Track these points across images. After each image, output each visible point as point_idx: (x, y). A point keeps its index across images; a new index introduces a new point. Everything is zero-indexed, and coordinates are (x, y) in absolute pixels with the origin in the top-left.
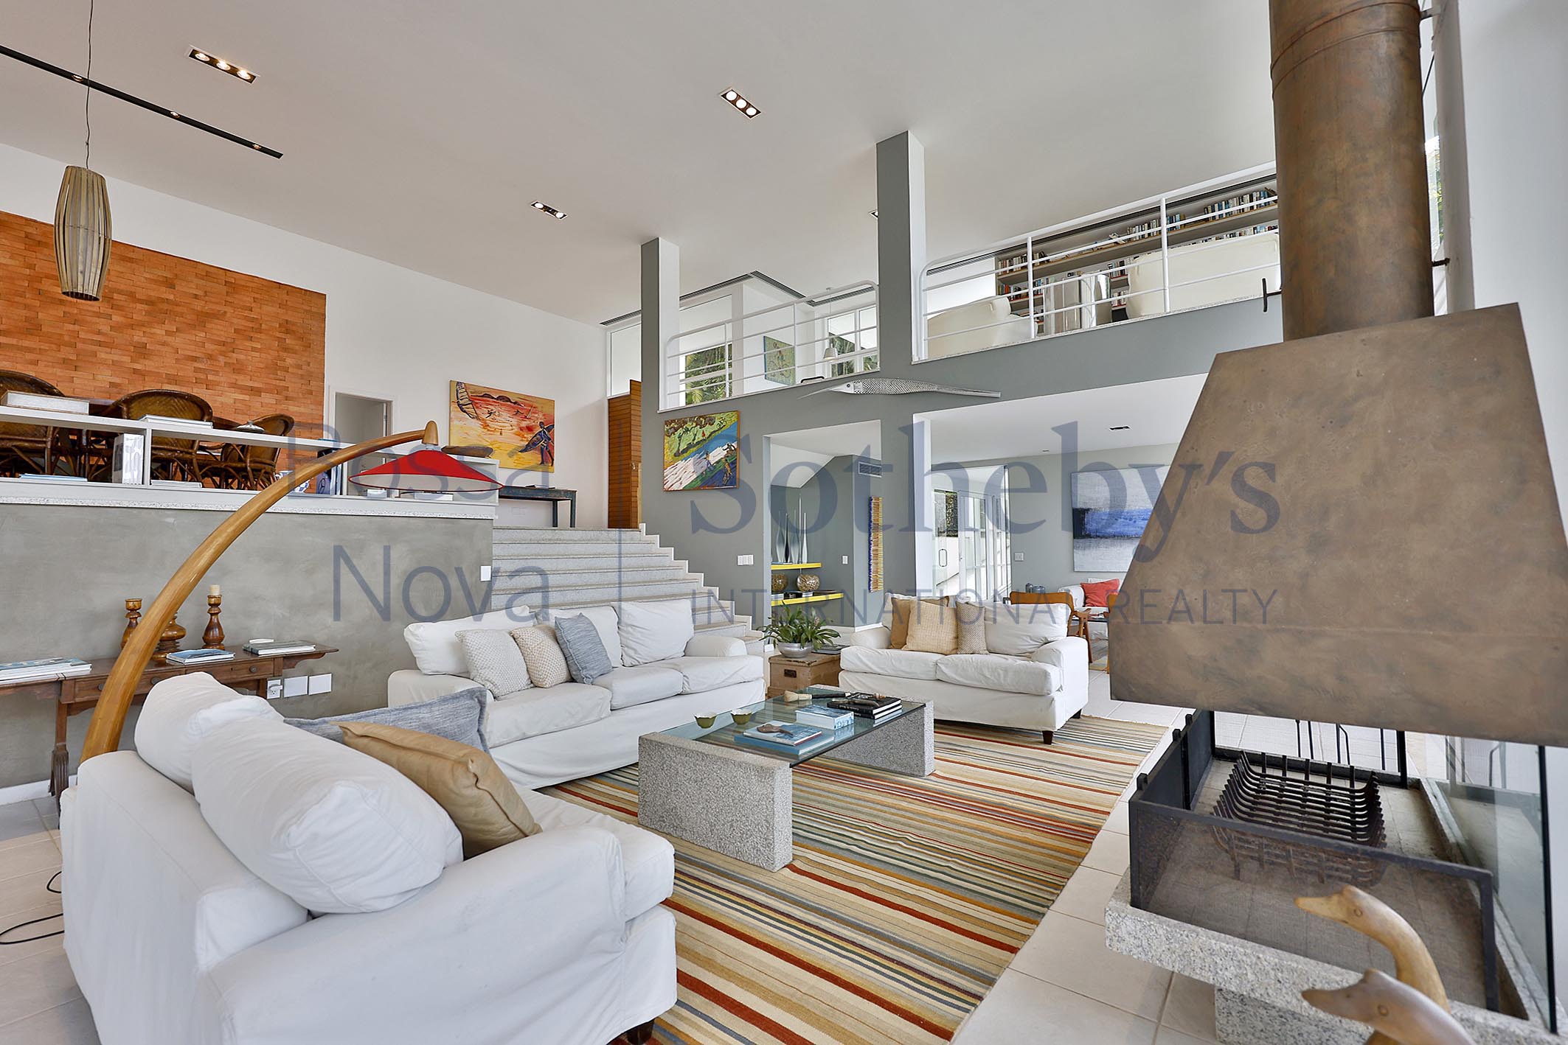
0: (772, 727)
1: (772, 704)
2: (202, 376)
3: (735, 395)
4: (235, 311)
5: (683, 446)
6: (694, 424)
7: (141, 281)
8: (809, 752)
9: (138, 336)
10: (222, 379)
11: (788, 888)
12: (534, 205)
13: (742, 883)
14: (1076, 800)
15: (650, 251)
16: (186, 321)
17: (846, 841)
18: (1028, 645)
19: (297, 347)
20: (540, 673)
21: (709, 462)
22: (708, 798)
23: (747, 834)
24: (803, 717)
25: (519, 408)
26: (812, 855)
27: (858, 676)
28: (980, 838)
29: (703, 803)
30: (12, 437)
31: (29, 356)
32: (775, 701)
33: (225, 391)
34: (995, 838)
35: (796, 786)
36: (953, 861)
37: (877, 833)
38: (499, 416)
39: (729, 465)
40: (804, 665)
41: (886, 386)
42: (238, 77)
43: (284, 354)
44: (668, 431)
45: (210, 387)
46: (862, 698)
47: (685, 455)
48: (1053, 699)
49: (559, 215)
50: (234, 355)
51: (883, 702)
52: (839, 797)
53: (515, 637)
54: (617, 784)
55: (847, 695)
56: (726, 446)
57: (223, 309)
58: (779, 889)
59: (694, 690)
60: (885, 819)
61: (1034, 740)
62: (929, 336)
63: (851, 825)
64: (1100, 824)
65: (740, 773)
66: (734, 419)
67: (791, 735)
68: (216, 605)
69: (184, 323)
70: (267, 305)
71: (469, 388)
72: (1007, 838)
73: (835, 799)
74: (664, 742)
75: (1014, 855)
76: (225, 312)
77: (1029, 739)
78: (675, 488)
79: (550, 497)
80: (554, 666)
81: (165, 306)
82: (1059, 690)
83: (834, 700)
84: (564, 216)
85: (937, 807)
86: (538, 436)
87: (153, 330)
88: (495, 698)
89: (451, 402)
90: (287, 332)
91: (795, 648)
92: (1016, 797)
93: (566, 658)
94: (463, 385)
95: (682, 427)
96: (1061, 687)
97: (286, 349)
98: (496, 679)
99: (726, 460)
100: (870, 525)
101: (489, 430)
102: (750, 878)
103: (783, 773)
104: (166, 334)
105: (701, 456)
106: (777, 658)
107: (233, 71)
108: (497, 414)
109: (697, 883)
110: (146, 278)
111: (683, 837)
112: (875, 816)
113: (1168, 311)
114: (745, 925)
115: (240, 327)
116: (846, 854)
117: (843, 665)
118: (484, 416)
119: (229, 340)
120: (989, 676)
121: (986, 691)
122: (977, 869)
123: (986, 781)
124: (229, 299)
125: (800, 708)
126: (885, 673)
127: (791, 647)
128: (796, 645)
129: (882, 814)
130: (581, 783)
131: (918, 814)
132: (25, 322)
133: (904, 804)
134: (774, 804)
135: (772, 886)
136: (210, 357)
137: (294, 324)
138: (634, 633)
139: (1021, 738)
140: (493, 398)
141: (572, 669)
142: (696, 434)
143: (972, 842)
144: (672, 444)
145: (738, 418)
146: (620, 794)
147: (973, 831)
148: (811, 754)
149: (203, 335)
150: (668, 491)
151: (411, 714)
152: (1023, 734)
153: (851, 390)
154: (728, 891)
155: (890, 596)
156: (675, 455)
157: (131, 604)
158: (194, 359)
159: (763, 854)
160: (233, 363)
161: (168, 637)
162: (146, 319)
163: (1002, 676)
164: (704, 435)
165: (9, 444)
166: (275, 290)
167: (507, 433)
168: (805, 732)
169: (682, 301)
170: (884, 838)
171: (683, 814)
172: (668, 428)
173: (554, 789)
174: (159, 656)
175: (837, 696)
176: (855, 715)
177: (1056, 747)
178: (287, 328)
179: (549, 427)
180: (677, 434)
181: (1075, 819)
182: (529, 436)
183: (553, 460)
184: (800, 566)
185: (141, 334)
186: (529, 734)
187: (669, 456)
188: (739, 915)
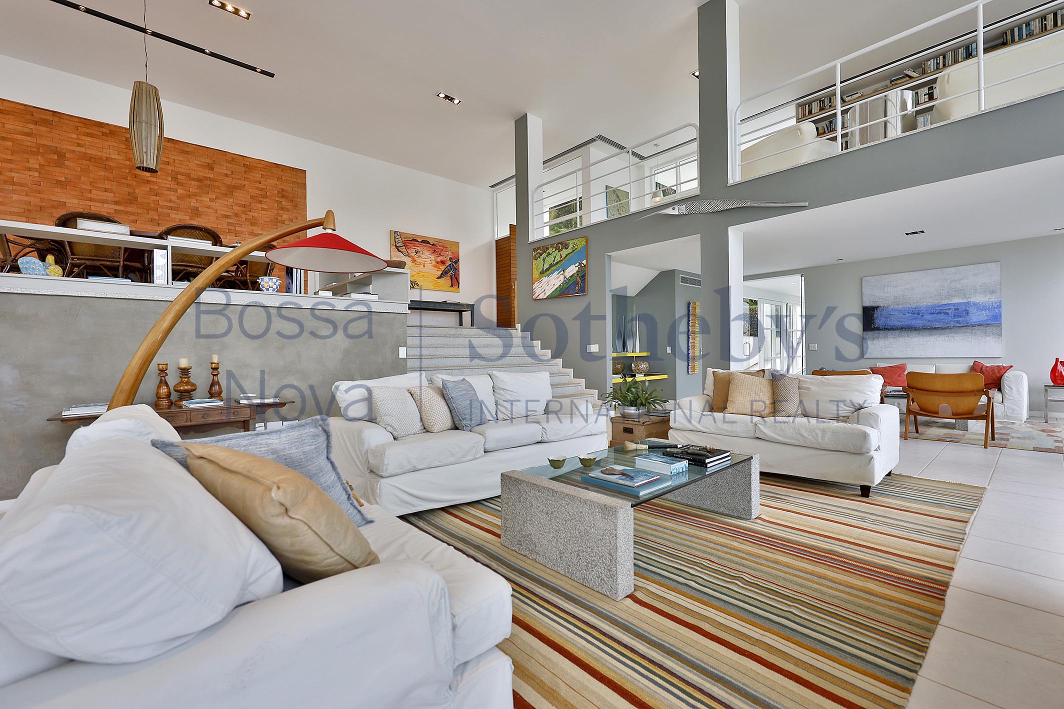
0: (615, 470)
1: (613, 454)
2: (233, 228)
3: (585, 224)
4: (250, 183)
5: (546, 266)
6: (554, 250)
7: (193, 166)
8: (649, 494)
9: (193, 203)
10: (244, 230)
11: (631, 619)
12: (438, 96)
13: (587, 609)
14: (911, 553)
15: (521, 124)
16: (220, 191)
17: (684, 576)
18: (844, 410)
19: (289, 207)
20: (430, 421)
21: (565, 277)
22: (557, 528)
23: (592, 564)
24: (641, 463)
25: (437, 249)
26: (653, 588)
28: (818, 584)
29: (553, 533)
30: (99, 258)
31: (132, 218)
32: (616, 451)
33: (247, 238)
34: (833, 585)
35: (636, 521)
36: (795, 606)
37: (713, 571)
38: (422, 254)
39: (580, 277)
40: (639, 423)
41: (706, 206)
42: (239, 15)
43: (281, 212)
44: (535, 256)
45: (237, 235)
46: (694, 449)
47: (548, 272)
48: (873, 457)
49: (456, 101)
50: (251, 213)
51: (713, 453)
52: (674, 533)
53: (412, 393)
54: (488, 510)
55: (679, 446)
56: (578, 264)
57: (243, 182)
58: (622, 619)
59: (551, 439)
60: (719, 557)
61: (850, 492)
62: (741, 163)
63: (687, 561)
64: (947, 580)
65: (586, 509)
66: (583, 243)
67: (632, 478)
68: (216, 369)
69: (220, 193)
70: (270, 179)
71: (403, 236)
72: (847, 586)
73: (670, 535)
74: (521, 478)
75: (860, 606)
76: (244, 185)
77: (845, 492)
78: (541, 297)
79: (457, 309)
80: (440, 415)
81: (208, 182)
82: (876, 450)
83: (668, 450)
84: (460, 102)
85: (769, 549)
86: (449, 268)
87: (202, 199)
88: (394, 439)
89: (391, 245)
90: (283, 197)
91: (632, 410)
92: (847, 545)
93: (451, 411)
94: (399, 233)
95: (545, 252)
96: (879, 447)
97: (282, 209)
98: (395, 425)
99: (578, 274)
100: (688, 323)
101: (416, 264)
102: (595, 604)
103: (625, 512)
104: (210, 201)
105: (559, 273)
106: (617, 419)
107: (236, 12)
108: (421, 252)
109: (546, 605)
110: (196, 164)
111: (537, 560)
112: (709, 554)
113: (983, 109)
114: (589, 655)
115: (254, 195)
116: (685, 589)
117: (672, 424)
118: (413, 254)
119: (247, 203)
120: (807, 436)
121: (804, 449)
122: (822, 618)
123: (810, 527)
124: (246, 176)
125: (638, 456)
126: (712, 432)
127: (629, 410)
128: (633, 408)
129: (715, 552)
130: (462, 508)
131: (750, 554)
132: (129, 195)
133: (736, 544)
134: (616, 539)
135: (616, 615)
136: (236, 215)
137: (287, 191)
138: (505, 395)
139: (837, 490)
140: (418, 242)
141: (455, 420)
142: (555, 256)
143: (810, 588)
144: (538, 265)
145: (587, 241)
146: (490, 518)
147: (809, 576)
148: (650, 495)
149: (232, 200)
150: (536, 300)
151: (261, 440)
152: (837, 487)
153: (676, 212)
154: (574, 617)
155: (710, 370)
156: (541, 273)
157: (161, 367)
158: (227, 217)
159: (606, 583)
160: (251, 219)
161: (185, 390)
162: (197, 191)
163: (820, 436)
164: (562, 257)
165: (98, 263)
166: (274, 169)
167: (428, 266)
168: (645, 475)
169: (545, 165)
170: (720, 575)
171: (537, 541)
172: (535, 253)
173: (440, 511)
174: (179, 403)
175: (671, 447)
176: (689, 464)
177: (872, 500)
178: (282, 194)
179: (456, 261)
180: (542, 257)
181: (917, 572)
182: (443, 268)
183: (459, 284)
184: (634, 355)
185: (195, 201)
186: (419, 467)
187: (536, 274)
188: (584, 643)
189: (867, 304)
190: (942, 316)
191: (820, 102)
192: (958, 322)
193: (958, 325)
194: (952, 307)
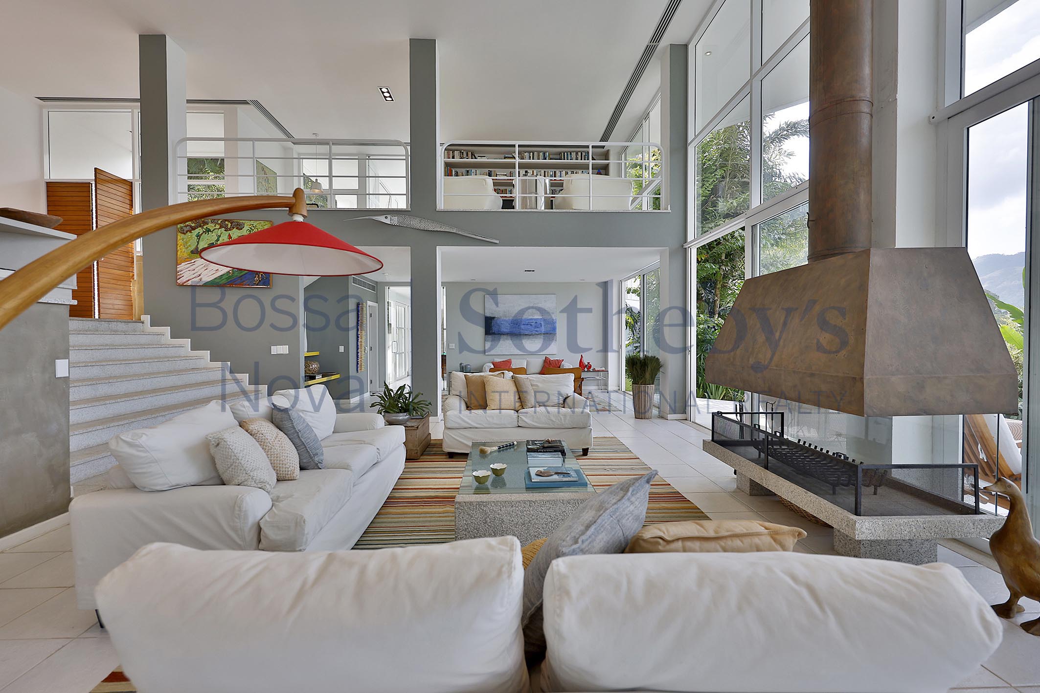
0: (545, 472)
5: (203, 245)
6: (218, 226)
15: (153, 42)
27: (462, 432)
40: (413, 428)
41: (417, 223)
44: (180, 228)
46: (543, 444)
48: (591, 429)
53: (252, 433)
59: (382, 458)
62: (444, 193)
78: (191, 282)
95: (200, 227)
113: (591, 209)
126: (482, 426)
127: (398, 416)
142: (221, 235)
144: (187, 241)
150: (182, 286)
153: (388, 221)
156: (192, 252)
172: (181, 225)
177: (591, 457)
180: (195, 232)
187: (183, 252)
189: (488, 315)
190: (529, 327)
191: (460, 152)
192: (537, 331)
193: (537, 333)
194: (533, 321)
